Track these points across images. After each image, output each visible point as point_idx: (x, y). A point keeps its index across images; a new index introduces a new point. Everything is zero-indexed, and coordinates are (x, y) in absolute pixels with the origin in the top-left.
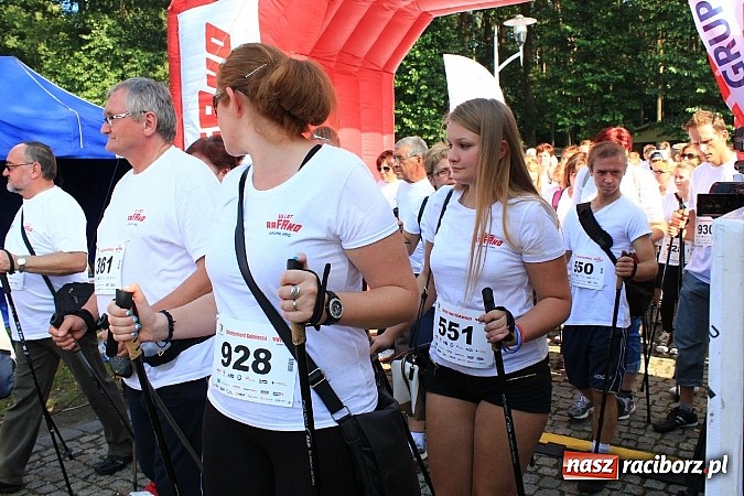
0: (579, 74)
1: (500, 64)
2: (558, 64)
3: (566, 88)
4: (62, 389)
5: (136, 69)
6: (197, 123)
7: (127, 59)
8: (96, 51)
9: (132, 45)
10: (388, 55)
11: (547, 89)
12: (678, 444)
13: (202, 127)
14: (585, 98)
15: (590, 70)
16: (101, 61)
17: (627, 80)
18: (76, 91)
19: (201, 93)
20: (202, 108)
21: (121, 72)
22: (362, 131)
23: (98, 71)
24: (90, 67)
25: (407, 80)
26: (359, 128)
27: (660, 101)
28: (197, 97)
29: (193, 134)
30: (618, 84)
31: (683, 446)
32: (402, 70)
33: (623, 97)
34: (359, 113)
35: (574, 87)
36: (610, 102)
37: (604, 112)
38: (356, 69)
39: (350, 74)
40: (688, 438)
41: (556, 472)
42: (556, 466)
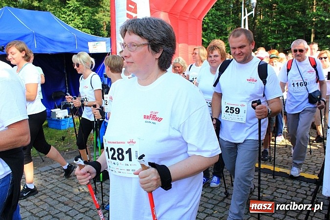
0: (278, 20)
1: (244, 16)
3: (272, 26)
4: (70, 143)
5: (87, 16)
7: (83, 12)
8: (72, 8)
10: (200, 12)
11: (263, 26)
14: (280, 31)
15: (283, 18)
17: (298, 23)
21: (81, 16)
22: (189, 44)
23: (73, 17)
24: (70, 15)
30: (294, 25)
33: (297, 31)
34: (187, 36)
35: (275, 26)
36: (290, 33)
37: (288, 37)
38: (187, 18)
39: (184, 20)
41: (266, 179)
42: (266, 177)
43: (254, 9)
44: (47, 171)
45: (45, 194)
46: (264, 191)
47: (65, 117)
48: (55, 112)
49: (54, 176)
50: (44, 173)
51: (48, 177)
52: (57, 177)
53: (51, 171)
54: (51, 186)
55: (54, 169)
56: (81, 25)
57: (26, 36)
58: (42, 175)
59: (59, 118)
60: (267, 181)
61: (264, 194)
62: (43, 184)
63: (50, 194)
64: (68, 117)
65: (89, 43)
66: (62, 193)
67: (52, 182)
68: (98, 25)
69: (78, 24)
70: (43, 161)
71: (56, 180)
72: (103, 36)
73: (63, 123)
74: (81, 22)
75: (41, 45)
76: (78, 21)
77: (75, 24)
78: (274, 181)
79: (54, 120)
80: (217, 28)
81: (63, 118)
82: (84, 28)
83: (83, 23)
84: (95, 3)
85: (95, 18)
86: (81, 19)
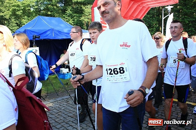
1: (164, 17)
5: (76, 18)
7: (74, 16)
8: (68, 14)
9: (76, 13)
10: (140, 16)
16: (69, 17)
21: (73, 19)
23: (68, 19)
24: (67, 18)
33: (194, 25)
36: (191, 26)
43: (169, 13)
44: (60, 100)
45: (60, 112)
46: (179, 114)
47: (67, 73)
48: (62, 70)
49: (64, 103)
50: (59, 101)
51: (61, 103)
52: (66, 103)
53: (62, 100)
54: (63, 108)
55: (64, 99)
56: (73, 24)
57: (49, 30)
58: (58, 102)
59: (64, 73)
61: (179, 115)
62: (59, 107)
63: (63, 112)
64: (69, 73)
66: (70, 112)
67: (63, 106)
68: (82, 23)
69: (71, 23)
70: (58, 95)
71: (66, 105)
72: (84, 29)
73: (66, 76)
74: (73, 22)
75: (56, 35)
76: (71, 21)
77: (70, 23)
79: (61, 74)
80: (148, 24)
81: (66, 73)
82: (74, 25)
83: (74, 22)
84: (80, 12)
85: (80, 19)
86: (73, 20)
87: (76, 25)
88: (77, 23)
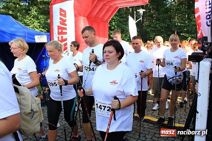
0: (156, 24)
1: (136, 21)
2: (150, 22)
3: (152, 28)
5: (43, 20)
6: (57, 34)
8: (33, 15)
9: (42, 14)
10: (107, 17)
11: (147, 28)
12: (179, 120)
13: (58, 35)
14: (158, 30)
15: (158, 23)
17: (168, 26)
18: (27, 26)
19: (58, 26)
20: (58, 30)
23: (33, 21)
24: (31, 20)
25: (112, 25)
26: (99, 36)
27: (176, 32)
28: (57, 27)
29: (56, 37)
30: (166, 27)
31: (181, 120)
32: (111, 22)
33: (167, 31)
34: (99, 32)
35: (154, 27)
36: (163, 32)
38: (99, 21)
39: (97, 22)
40: (182, 118)
41: (148, 127)
42: (148, 125)
43: (141, 17)
60: (148, 128)
65: (35, 36)
78: (153, 128)
84: (48, 13)
85: (48, 22)
86: (39, 23)
87: (43, 28)
88: (44, 26)
